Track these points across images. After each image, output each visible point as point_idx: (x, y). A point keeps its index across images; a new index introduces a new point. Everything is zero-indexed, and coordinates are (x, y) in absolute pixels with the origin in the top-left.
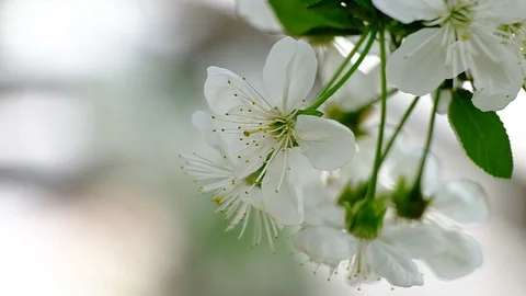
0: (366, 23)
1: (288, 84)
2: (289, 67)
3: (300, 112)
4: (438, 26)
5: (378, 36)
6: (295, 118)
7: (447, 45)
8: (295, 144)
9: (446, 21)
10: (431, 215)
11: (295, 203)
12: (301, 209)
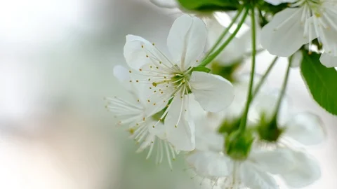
0: (241, 3)
1: (185, 49)
2: (187, 36)
3: (194, 69)
4: (297, 7)
5: (250, 12)
6: (190, 73)
7: (305, 21)
8: (190, 92)
9: (304, 3)
10: (284, 140)
11: (189, 135)
12: (193, 139)
